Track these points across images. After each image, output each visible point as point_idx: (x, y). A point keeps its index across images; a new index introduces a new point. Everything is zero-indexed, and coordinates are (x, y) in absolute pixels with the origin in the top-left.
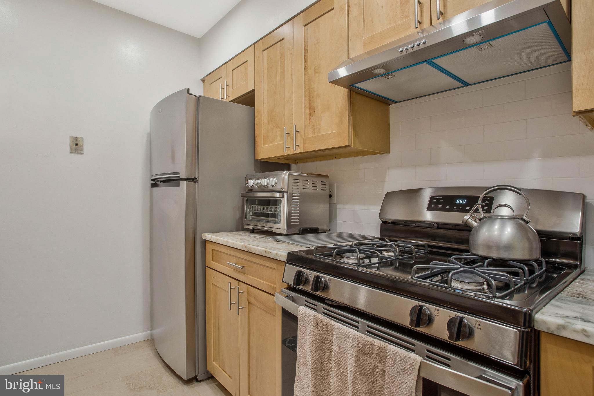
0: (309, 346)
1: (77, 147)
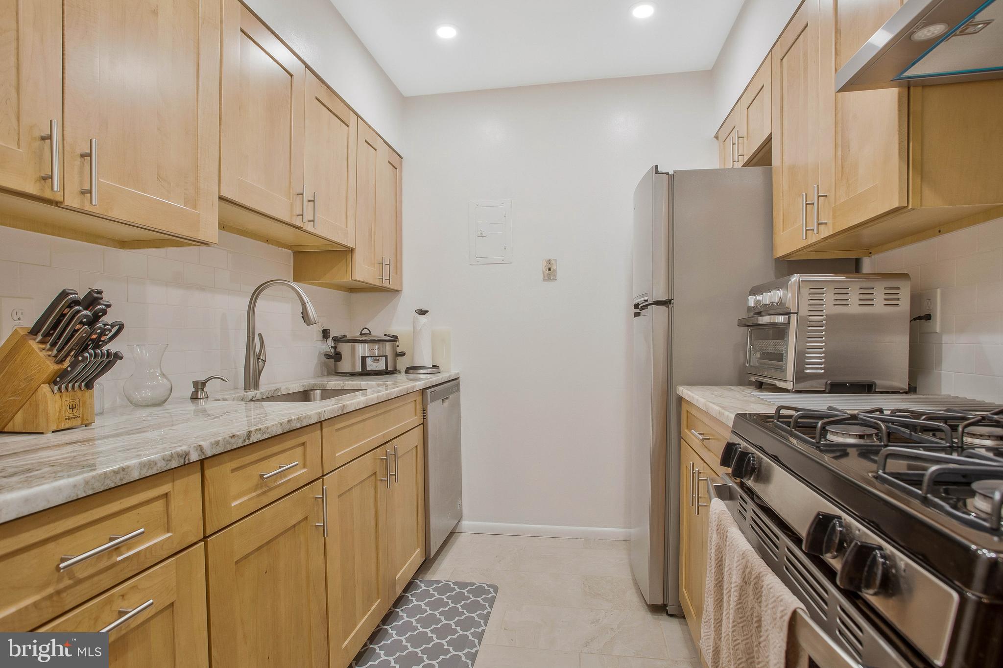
0: (738, 568)
1: (550, 273)
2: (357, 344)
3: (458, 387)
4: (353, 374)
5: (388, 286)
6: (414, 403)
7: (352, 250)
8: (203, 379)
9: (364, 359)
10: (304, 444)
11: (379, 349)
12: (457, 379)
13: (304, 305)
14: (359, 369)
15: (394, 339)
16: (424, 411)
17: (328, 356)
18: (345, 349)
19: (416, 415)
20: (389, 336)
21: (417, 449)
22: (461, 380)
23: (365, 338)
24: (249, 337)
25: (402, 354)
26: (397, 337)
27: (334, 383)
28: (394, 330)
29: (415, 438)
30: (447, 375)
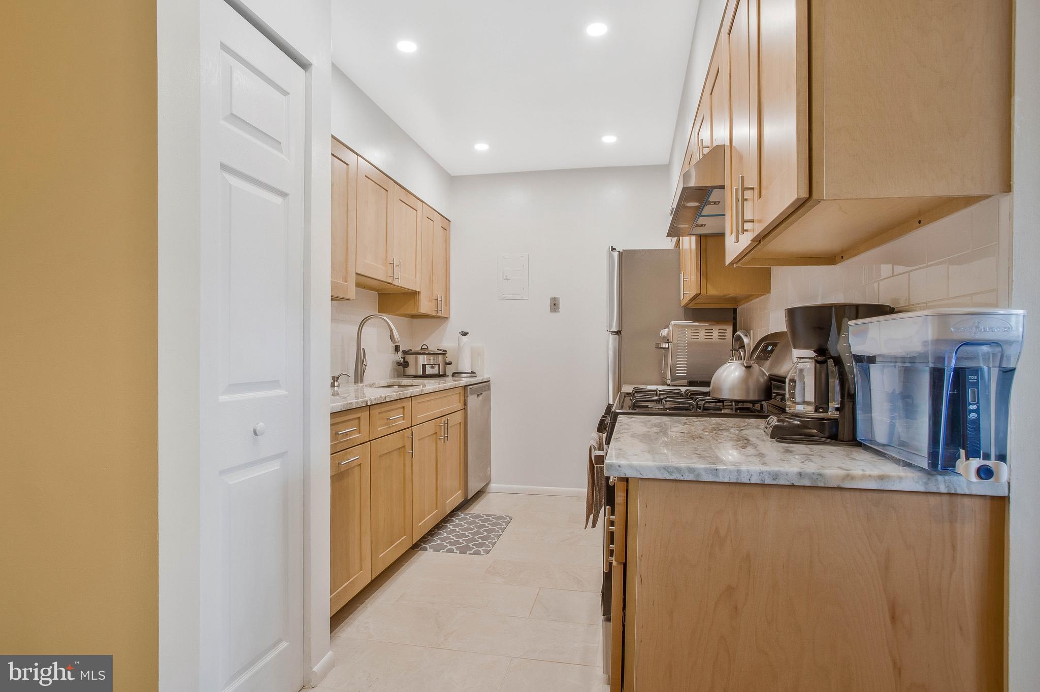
1: (555, 305)
2: (419, 356)
3: (489, 387)
4: (416, 377)
5: (441, 315)
6: (459, 394)
7: (419, 293)
8: (337, 375)
9: (424, 366)
10: (403, 407)
11: (434, 359)
12: (489, 381)
13: (391, 330)
14: (421, 373)
15: (444, 353)
16: (465, 400)
17: (399, 364)
18: (410, 359)
19: (460, 402)
20: (440, 350)
21: (460, 425)
22: (491, 382)
23: (424, 352)
24: (358, 350)
25: (450, 363)
26: (446, 351)
27: (405, 381)
28: (445, 345)
29: (459, 417)
30: (481, 378)
